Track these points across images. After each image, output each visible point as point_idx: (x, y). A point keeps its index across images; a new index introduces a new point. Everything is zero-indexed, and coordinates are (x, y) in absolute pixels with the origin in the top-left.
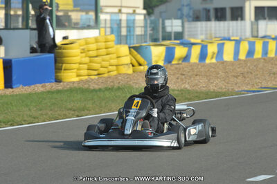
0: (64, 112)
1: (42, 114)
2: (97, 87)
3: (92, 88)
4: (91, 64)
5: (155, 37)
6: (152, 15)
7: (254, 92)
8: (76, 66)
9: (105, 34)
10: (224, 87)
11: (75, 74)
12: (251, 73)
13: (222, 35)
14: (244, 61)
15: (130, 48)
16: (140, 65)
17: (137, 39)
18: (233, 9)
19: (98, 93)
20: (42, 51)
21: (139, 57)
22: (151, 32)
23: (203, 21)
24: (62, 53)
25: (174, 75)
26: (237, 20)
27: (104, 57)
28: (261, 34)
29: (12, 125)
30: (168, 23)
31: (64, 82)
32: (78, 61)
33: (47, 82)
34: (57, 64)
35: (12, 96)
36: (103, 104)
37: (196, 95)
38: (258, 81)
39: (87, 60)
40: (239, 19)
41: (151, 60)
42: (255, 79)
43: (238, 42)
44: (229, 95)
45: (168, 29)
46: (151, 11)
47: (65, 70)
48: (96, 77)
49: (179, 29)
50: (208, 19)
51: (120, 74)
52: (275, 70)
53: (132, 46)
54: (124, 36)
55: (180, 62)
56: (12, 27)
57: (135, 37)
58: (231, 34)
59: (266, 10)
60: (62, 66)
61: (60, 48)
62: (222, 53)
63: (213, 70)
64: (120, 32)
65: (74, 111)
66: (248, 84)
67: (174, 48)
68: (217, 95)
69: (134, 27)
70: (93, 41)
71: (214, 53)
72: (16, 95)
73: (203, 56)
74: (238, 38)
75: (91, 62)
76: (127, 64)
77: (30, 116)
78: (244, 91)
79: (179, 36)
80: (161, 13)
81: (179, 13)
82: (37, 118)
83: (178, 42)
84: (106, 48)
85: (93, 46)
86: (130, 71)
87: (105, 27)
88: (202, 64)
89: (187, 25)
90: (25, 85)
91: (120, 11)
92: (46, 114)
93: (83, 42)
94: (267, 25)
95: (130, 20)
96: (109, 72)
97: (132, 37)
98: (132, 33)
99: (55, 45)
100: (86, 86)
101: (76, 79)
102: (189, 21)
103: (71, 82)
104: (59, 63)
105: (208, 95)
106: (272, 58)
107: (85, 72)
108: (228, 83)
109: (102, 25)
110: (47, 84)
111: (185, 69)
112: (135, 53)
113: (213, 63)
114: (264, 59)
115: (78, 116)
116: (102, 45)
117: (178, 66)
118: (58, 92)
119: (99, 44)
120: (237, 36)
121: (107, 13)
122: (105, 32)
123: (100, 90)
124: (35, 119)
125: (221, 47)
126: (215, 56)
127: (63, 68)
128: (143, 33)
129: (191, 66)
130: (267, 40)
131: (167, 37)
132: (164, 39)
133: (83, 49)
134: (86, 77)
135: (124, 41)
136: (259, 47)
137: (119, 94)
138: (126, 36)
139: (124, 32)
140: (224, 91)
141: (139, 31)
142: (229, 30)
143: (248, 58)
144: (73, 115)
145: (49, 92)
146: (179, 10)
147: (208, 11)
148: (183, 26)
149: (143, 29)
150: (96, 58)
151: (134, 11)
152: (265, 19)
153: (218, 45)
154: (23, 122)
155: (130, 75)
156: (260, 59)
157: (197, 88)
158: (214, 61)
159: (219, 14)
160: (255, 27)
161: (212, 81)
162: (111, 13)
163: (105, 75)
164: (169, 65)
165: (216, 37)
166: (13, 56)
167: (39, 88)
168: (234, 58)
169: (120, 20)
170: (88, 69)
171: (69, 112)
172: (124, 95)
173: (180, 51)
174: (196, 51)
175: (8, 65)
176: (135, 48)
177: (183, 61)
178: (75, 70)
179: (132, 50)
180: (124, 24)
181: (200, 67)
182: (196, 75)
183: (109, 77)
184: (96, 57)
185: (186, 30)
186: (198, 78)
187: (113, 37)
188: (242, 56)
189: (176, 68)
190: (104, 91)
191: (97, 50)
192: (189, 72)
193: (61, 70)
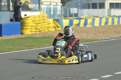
0: (23, 47)
1: (14, 48)
2: (38, 37)
3: (36, 37)
5: (66, 16)
6: (65, 6)
7: (107, 39)
8: (30, 27)
9: (44, 14)
10: (94, 37)
11: (29, 31)
12: (106, 31)
13: (95, 15)
14: (104, 26)
15: (54, 20)
16: (58, 27)
17: (58, 16)
18: (100, 4)
19: (39, 39)
21: (57, 24)
22: (64, 13)
23: (87, 9)
24: (24, 22)
26: (102, 8)
27: (42, 23)
28: (112, 15)
30: (71, 9)
31: (25, 34)
32: (31, 25)
36: (41, 44)
37: (82, 40)
38: (109, 35)
40: (103, 8)
42: (108, 34)
43: (101, 18)
44: (96, 41)
45: (72, 12)
46: (64, 4)
47: (25, 29)
48: (39, 32)
49: (76, 12)
50: (89, 8)
51: (49, 31)
52: (117, 30)
54: (52, 15)
55: (76, 26)
56: (2, 10)
58: (99, 14)
59: (114, 4)
60: (24, 27)
61: (23, 20)
62: (94, 23)
63: (90, 30)
64: (50, 13)
65: (28, 46)
66: (105, 36)
67: (73, 20)
68: (91, 41)
69: (56, 11)
70: (38, 17)
71: (90, 23)
72: (3, 40)
73: (86, 24)
74: (102, 16)
75: (36, 26)
76: (52, 27)
77: (9, 49)
78: (103, 39)
79: (76, 15)
80: (68, 5)
81: (77, 5)
82: (12, 49)
83: (76, 18)
84: (43, 20)
85: (38, 19)
86: (54, 30)
87: (44, 11)
88: (85, 27)
89: (80, 10)
91: (50, 4)
93: (33, 17)
94: (115, 11)
95: (55, 8)
96: (44, 30)
98: (55, 14)
100: (34, 36)
101: (30, 33)
102: (80, 9)
103: (28, 34)
104: (22, 26)
106: (116, 25)
108: (96, 36)
109: (43, 10)
110: (17, 35)
111: (78, 29)
112: (56, 22)
113: (90, 27)
114: (113, 26)
115: (30, 49)
116: (41, 18)
117: (74, 28)
118: (22, 38)
120: (101, 15)
121: (45, 5)
123: (40, 38)
124: (11, 50)
125: (93, 20)
126: (91, 24)
127: (24, 28)
128: (60, 14)
129: (80, 28)
130: (114, 17)
131: (71, 15)
132: (69, 16)
133: (33, 20)
134: (34, 32)
135: (52, 17)
136: (110, 20)
137: (48, 40)
138: (53, 15)
139: (52, 13)
140: (94, 39)
141: (59, 13)
142: (98, 13)
143: (105, 25)
144: (27, 48)
145: (18, 38)
146: (77, 4)
147: (89, 4)
148: (78, 11)
149: (60, 12)
151: (57, 4)
152: (114, 8)
153: (92, 19)
154: (6, 51)
155: (53, 31)
156: (110, 25)
158: (90, 26)
159: (94, 6)
160: (109, 11)
161: (89, 35)
162: (47, 5)
163: (43, 32)
165: (92, 16)
167: (13, 37)
168: (99, 25)
169: (50, 8)
170: (35, 29)
172: (50, 40)
173: (76, 22)
174: (83, 22)
177: (77, 26)
178: (30, 29)
179: (55, 21)
180: (52, 10)
181: (84, 28)
182: (82, 32)
183: (44, 33)
184: (39, 23)
185: (79, 12)
186: (83, 33)
187: (46, 15)
188: (103, 24)
190: (41, 39)
191: (39, 20)
192: (79, 31)
193: (23, 29)
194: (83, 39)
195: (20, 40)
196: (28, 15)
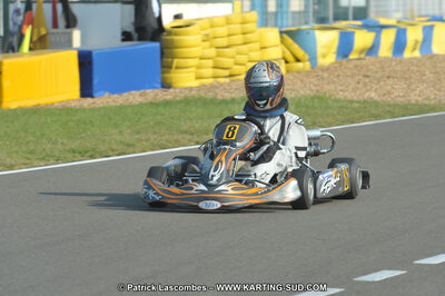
0: (175, 137)
1: (140, 140)
2: (228, 96)
3: (219, 97)
4: (219, 59)
5: (322, 15)
8: (195, 62)
9: (242, 12)
10: (433, 96)
11: (192, 75)
13: (431, 13)
15: (281, 32)
16: (298, 60)
17: (293, 18)
20: (141, 39)
21: (296, 47)
22: (316, 7)
24: (172, 40)
25: (352, 76)
27: (240, 47)
29: (92, 157)
31: (176, 88)
32: (200, 54)
33: (149, 88)
34: (165, 60)
35: (93, 110)
37: (388, 109)
39: (212, 52)
41: (315, 53)
44: (441, 110)
45: (344, 2)
47: (177, 68)
48: (227, 80)
49: (361, 2)
53: (284, 29)
54: (272, 13)
55: (362, 56)
57: (290, 15)
60: (172, 62)
61: (170, 33)
62: (430, 42)
63: (416, 68)
64: (266, 6)
65: (192, 134)
67: (353, 33)
68: (422, 109)
70: (223, 21)
71: (417, 42)
72: (99, 109)
73: (399, 46)
75: (218, 55)
76: (276, 60)
77: (122, 142)
79: (360, 13)
82: (133, 145)
83: (359, 23)
84: (244, 34)
85: (223, 31)
88: (398, 59)
90: (113, 92)
92: (146, 140)
93: (205, 23)
97: (285, 15)
98: (285, 9)
99: (161, 29)
100: (211, 95)
101: (195, 83)
103: (187, 88)
104: (168, 57)
105: (407, 109)
107: (209, 72)
108: (439, 90)
110: (148, 91)
111: (371, 67)
112: (290, 41)
113: (416, 58)
116: (237, 28)
117: (358, 63)
118: (167, 103)
119: (232, 26)
122: (242, 7)
123: (233, 101)
124: (130, 147)
125: (428, 31)
126: (419, 46)
127: (174, 65)
128: (303, 9)
129: (380, 62)
131: (341, 15)
132: (337, 18)
133: (207, 35)
134: (211, 80)
135: (271, 21)
138: (276, 14)
139: (272, 7)
140: (433, 102)
141: (296, 6)
142: (440, 4)
144: (190, 141)
145: (151, 103)
149: (303, 3)
150: (226, 50)
153: (424, 28)
154: (111, 153)
157: (388, 99)
158: (417, 54)
161: (413, 87)
164: (344, 61)
165: (420, 16)
166: (95, 45)
167: (134, 97)
170: (214, 67)
171: (185, 135)
173: (362, 39)
174: (388, 38)
175: (85, 61)
176: (290, 33)
177: (367, 54)
178: (193, 69)
179: (285, 36)
181: (394, 63)
182: (389, 77)
184: (227, 47)
185: (372, 3)
186: (390, 81)
187: (254, 16)
189: (356, 66)
190: (239, 103)
191: (229, 35)
192: (376, 72)
193: (171, 68)
194: (392, 102)
195: (161, 109)
196: (187, 17)
